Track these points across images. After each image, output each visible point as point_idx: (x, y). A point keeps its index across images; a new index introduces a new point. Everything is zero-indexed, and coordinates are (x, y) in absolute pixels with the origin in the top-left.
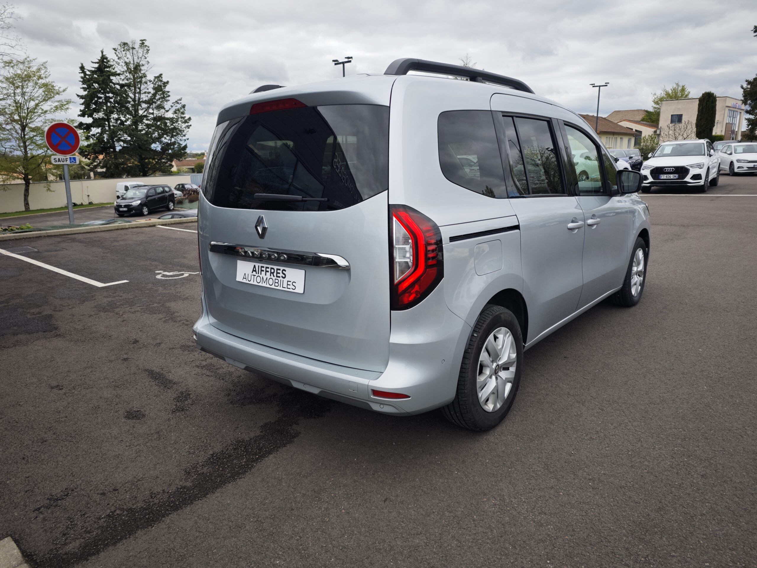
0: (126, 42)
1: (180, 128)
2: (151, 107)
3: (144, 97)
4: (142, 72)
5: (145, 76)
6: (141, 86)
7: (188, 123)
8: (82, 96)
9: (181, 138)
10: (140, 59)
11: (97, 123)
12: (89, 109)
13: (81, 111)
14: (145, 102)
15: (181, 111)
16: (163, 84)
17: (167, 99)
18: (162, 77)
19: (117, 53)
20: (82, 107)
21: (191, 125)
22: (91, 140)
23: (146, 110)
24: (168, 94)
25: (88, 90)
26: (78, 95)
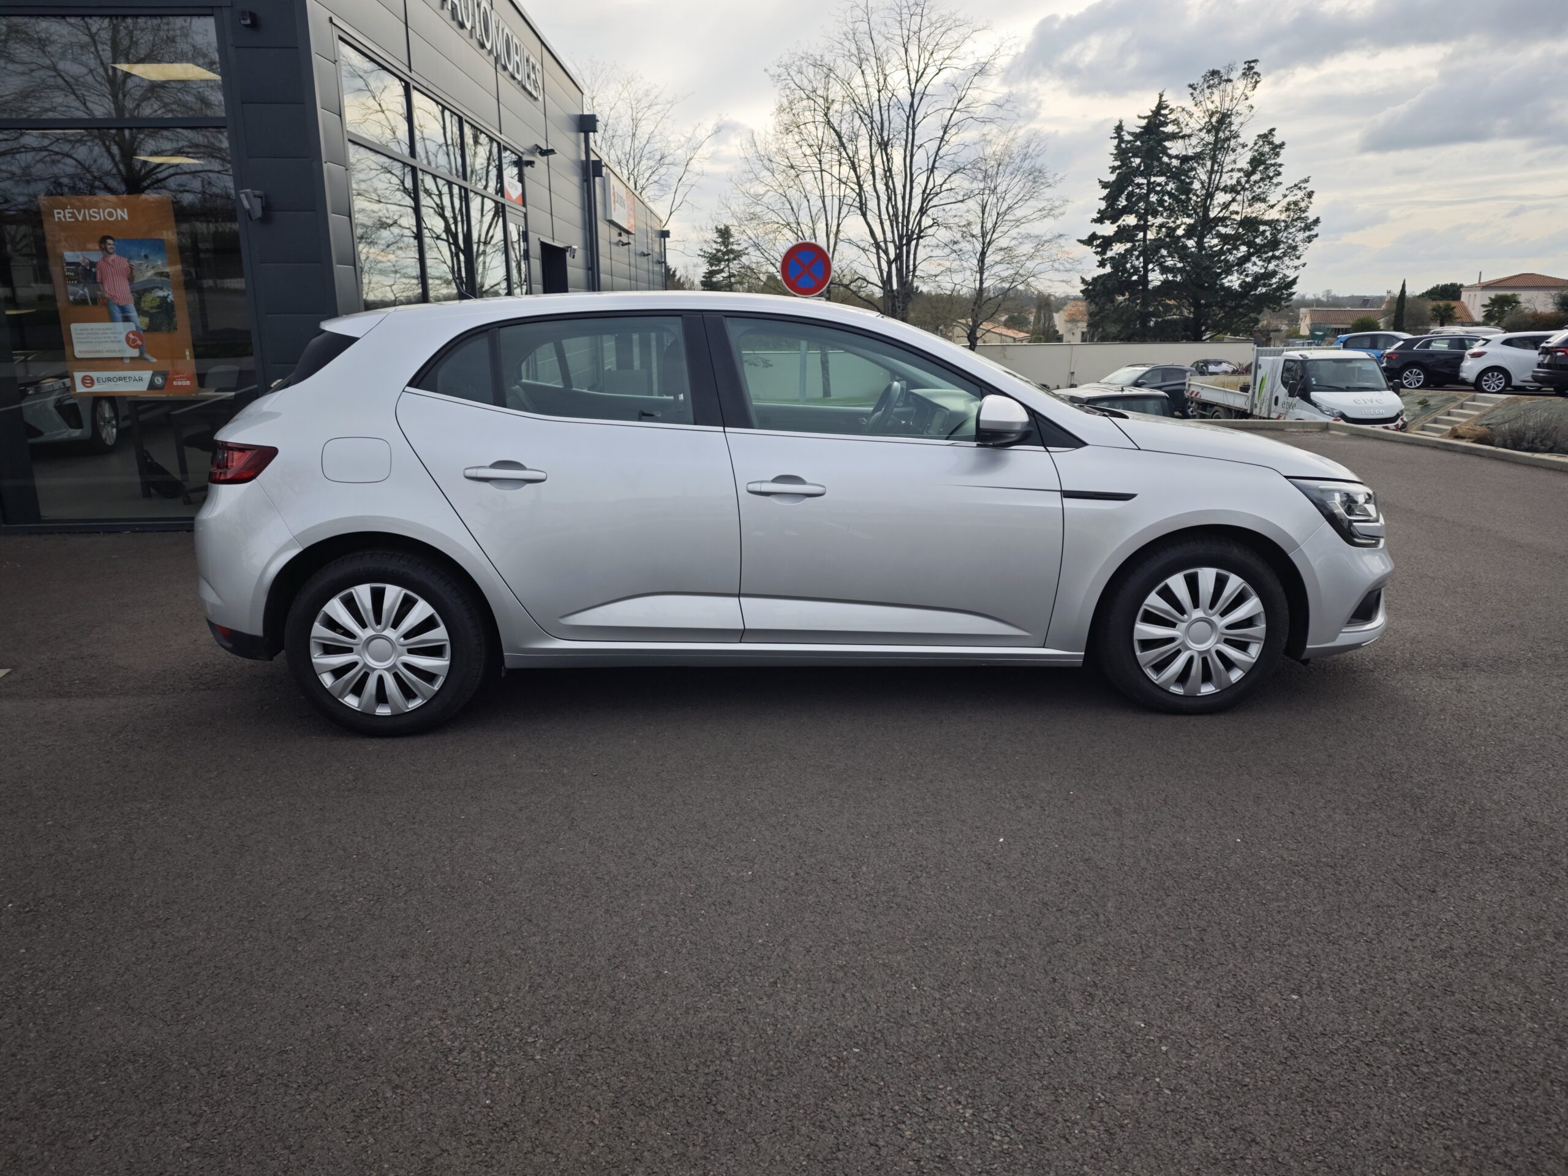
0: (1216, 69)
1: (1290, 241)
2: (1239, 198)
3: (1227, 180)
4: (1233, 128)
5: (1236, 136)
6: (1225, 157)
7: (1310, 230)
8: (1108, 182)
9: (1291, 264)
10: (1235, 102)
12: (1113, 209)
13: (1100, 212)
14: (1228, 189)
15: (1303, 205)
16: (1273, 149)
17: (1275, 181)
18: (1273, 135)
19: (1196, 93)
20: (1103, 205)
21: (1316, 236)
22: (1109, 265)
23: (1226, 206)
24: (1280, 169)
25: (1118, 171)
26: (1100, 182)
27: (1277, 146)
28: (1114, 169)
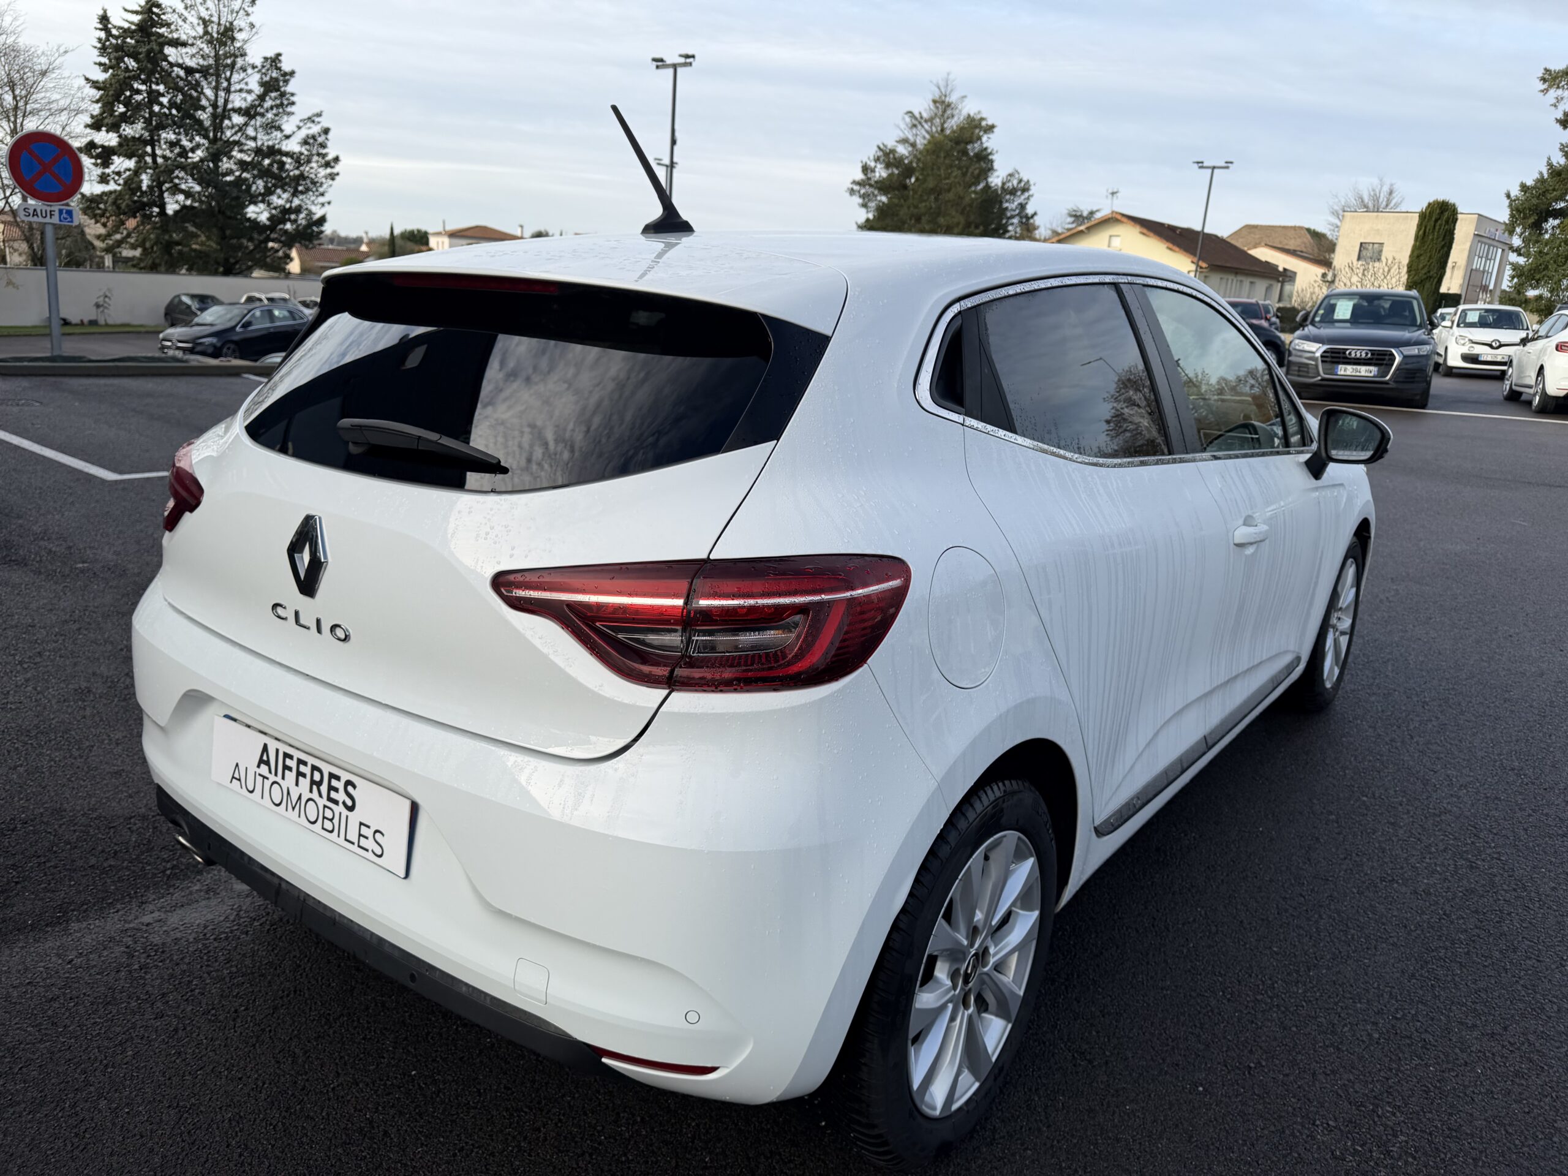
1: (312, 176)
2: (253, 122)
3: (237, 101)
4: (238, 45)
5: (243, 55)
6: (231, 74)
7: (332, 167)
8: (97, 82)
9: (313, 198)
10: (235, 15)
11: (128, 147)
12: (109, 115)
13: (92, 117)
14: (239, 111)
15: (320, 140)
16: (282, 75)
17: (289, 109)
18: (280, 61)
20: (96, 109)
21: (338, 174)
22: (112, 182)
23: (241, 129)
24: (293, 99)
25: (111, 71)
26: (87, 79)
27: (285, 74)
28: (105, 68)
